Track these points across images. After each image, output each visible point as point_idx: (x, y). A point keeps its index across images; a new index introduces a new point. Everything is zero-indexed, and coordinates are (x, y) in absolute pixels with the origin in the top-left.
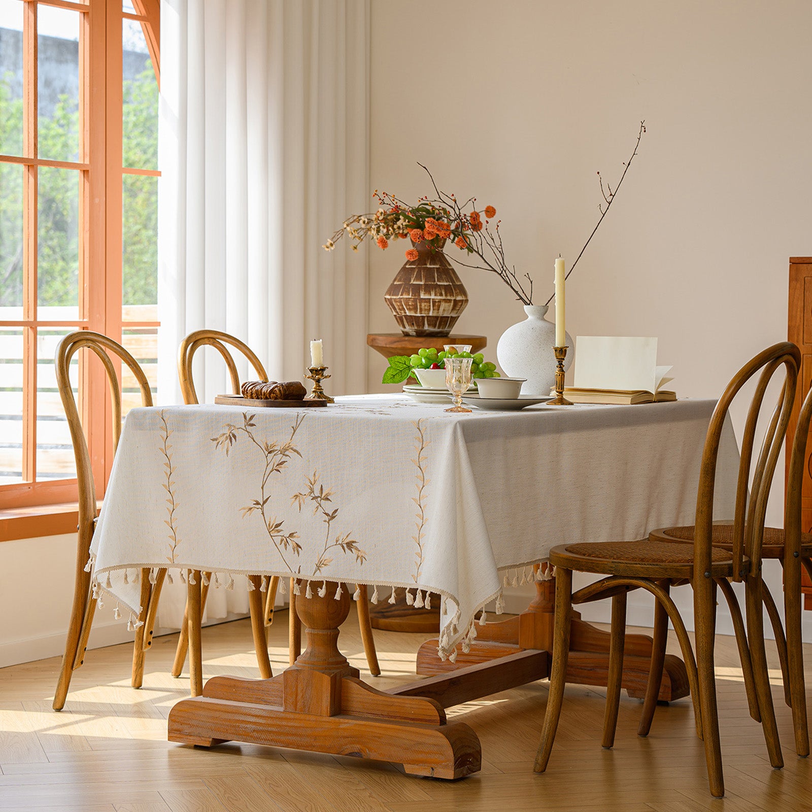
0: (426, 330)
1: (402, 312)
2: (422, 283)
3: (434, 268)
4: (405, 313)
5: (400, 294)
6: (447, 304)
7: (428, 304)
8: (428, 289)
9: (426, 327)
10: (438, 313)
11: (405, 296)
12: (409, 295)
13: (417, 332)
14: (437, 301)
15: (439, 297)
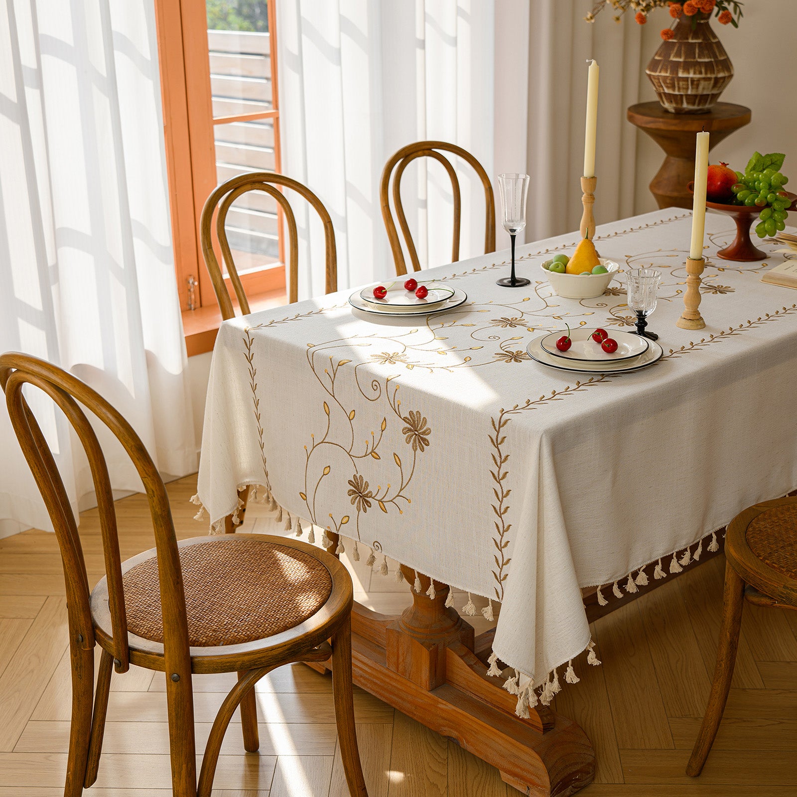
0: (684, 108)
1: (661, 89)
2: (681, 60)
3: (696, 43)
4: (664, 90)
5: (659, 70)
6: (706, 83)
7: (686, 83)
8: (687, 66)
9: (685, 105)
10: (697, 91)
11: (663, 74)
12: (667, 73)
13: (675, 109)
14: (696, 79)
15: (698, 76)
